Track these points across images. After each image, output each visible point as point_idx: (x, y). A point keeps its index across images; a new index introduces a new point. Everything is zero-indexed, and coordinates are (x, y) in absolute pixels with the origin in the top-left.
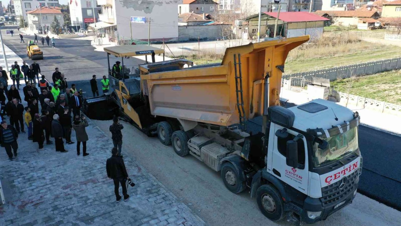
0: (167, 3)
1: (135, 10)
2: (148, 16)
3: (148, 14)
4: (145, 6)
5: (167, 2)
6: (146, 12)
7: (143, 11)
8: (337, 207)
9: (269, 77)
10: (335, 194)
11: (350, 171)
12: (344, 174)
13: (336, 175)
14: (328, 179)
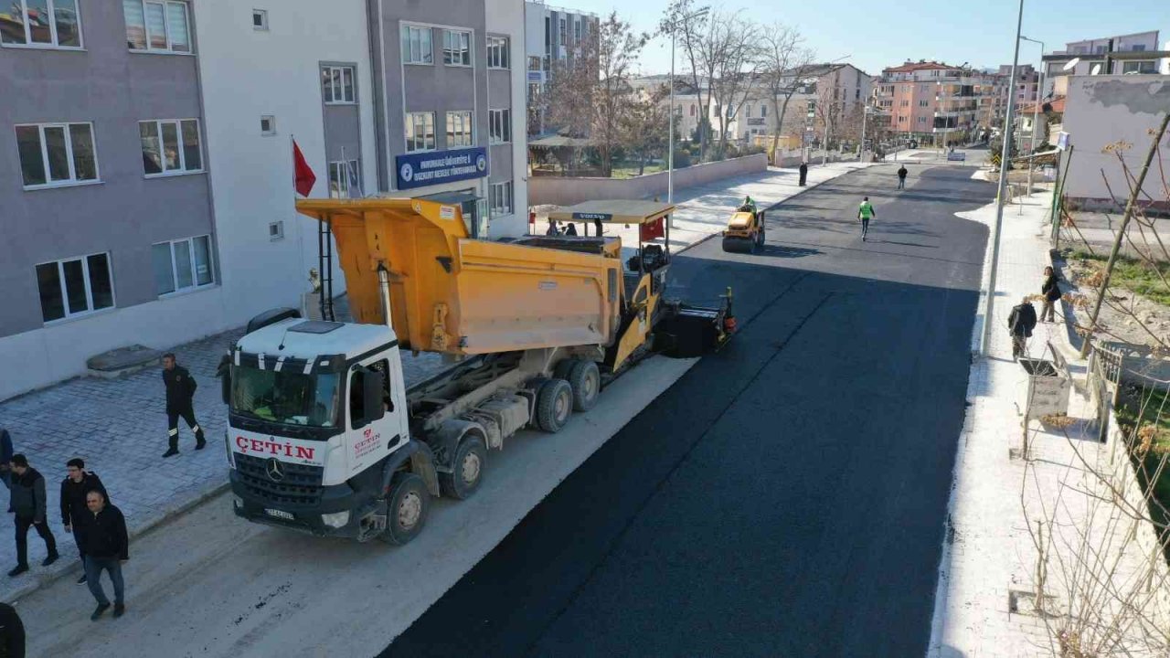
8: (274, 513)
9: (384, 269)
10: (265, 482)
11: (288, 454)
12: (274, 452)
13: (254, 442)
14: (243, 443)
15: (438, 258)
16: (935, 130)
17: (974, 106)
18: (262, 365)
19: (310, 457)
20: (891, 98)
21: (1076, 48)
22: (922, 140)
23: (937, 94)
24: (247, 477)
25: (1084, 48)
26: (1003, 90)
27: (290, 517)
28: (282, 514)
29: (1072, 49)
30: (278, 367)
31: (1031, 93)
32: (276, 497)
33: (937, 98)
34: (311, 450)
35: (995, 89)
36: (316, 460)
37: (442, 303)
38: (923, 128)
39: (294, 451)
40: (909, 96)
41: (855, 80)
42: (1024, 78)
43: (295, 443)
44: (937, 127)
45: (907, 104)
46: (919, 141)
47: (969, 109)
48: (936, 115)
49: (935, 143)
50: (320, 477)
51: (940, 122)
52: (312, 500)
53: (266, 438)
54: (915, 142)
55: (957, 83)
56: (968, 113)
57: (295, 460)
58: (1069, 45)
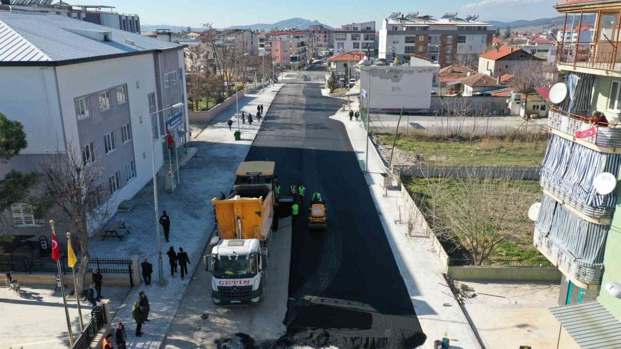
0: (419, 72)
1: (381, 78)
2: (396, 84)
3: (396, 83)
4: (393, 75)
5: (419, 70)
6: (393, 81)
7: (390, 80)
8: (232, 302)
9: (239, 218)
10: (229, 293)
11: (241, 283)
12: (235, 284)
13: (227, 282)
14: (221, 283)
15: (256, 212)
16: (291, 63)
17: (305, 50)
18: (230, 259)
19: (249, 283)
20: (271, 48)
21: (346, 28)
22: (286, 67)
23: (291, 46)
24: (222, 293)
25: (348, 28)
26: (314, 39)
27: (240, 302)
28: (236, 301)
29: (344, 28)
30: (236, 259)
31: (324, 39)
32: (233, 297)
33: (291, 48)
34: (248, 281)
35: (310, 40)
36: (250, 284)
37: (257, 226)
38: (286, 62)
39: (243, 282)
40: (278, 47)
41: (250, 36)
42: (320, 32)
43: (243, 280)
44: (292, 61)
45: (278, 51)
46: (285, 67)
47: (303, 52)
48: (291, 56)
49: (292, 68)
50: (252, 288)
51: (294, 59)
52: (248, 296)
53: (232, 280)
54: (284, 68)
55: (299, 41)
56: (303, 54)
57: (243, 285)
58: (342, 26)
